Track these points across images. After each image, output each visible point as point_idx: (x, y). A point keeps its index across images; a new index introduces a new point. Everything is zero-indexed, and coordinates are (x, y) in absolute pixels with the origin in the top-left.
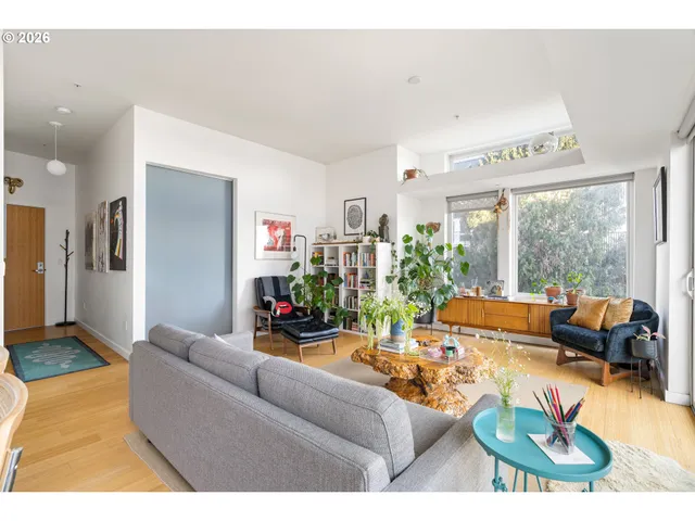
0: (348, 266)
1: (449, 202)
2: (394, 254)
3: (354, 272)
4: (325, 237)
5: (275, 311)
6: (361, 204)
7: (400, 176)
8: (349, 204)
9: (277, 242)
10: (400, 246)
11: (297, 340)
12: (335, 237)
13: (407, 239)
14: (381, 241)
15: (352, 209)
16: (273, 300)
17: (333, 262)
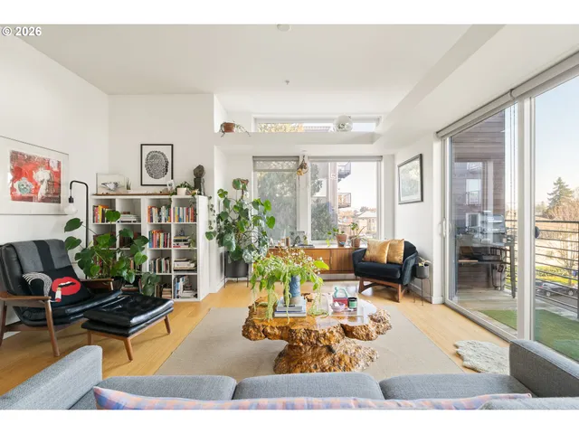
0: (155, 221)
1: (254, 161)
2: (211, 208)
3: (164, 229)
4: (112, 186)
5: (52, 293)
6: (166, 151)
7: (217, 128)
8: (147, 150)
9: (37, 188)
10: (216, 199)
11: (123, 330)
12: (128, 188)
13: (222, 193)
14: (200, 194)
15: (153, 156)
16: (45, 278)
17: (132, 218)
